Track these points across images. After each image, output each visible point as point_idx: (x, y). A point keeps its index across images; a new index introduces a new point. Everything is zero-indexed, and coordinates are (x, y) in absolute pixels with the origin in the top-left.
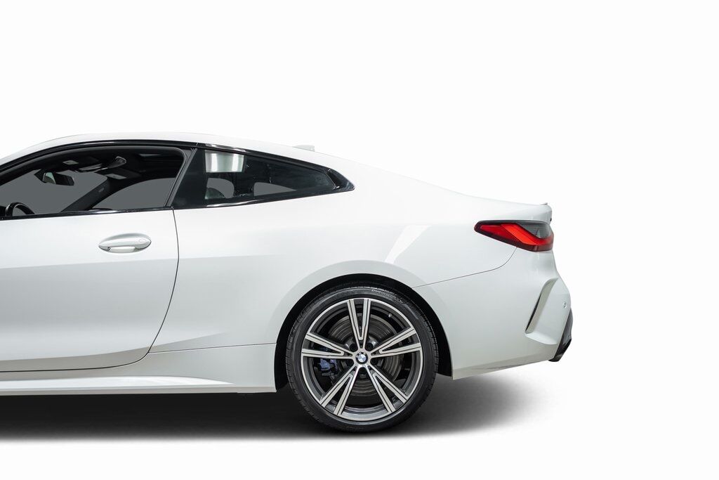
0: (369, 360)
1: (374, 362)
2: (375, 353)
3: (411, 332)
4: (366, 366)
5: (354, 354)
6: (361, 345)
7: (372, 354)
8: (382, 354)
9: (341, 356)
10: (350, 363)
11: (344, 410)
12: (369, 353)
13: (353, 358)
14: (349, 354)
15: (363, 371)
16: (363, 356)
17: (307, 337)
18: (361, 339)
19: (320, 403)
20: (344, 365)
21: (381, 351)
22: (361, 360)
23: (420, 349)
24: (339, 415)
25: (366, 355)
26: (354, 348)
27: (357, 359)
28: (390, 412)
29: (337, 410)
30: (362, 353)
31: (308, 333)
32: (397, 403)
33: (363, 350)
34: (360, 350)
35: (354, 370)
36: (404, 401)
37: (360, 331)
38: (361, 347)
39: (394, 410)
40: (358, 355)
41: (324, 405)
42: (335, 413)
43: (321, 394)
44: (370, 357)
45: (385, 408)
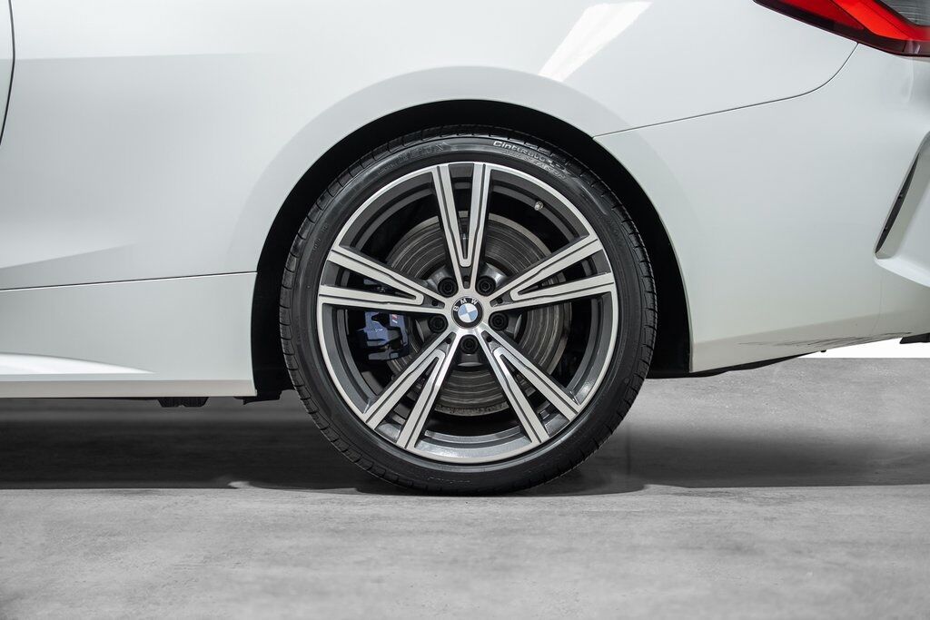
0: (486, 317)
1: (499, 321)
2: (499, 300)
3: (589, 245)
4: (478, 332)
5: (449, 302)
6: (466, 279)
7: (492, 303)
8: (519, 300)
9: (416, 305)
10: (438, 324)
11: (421, 437)
12: (485, 301)
13: (446, 312)
14: (435, 303)
15: (469, 344)
16: (471, 308)
17: (332, 257)
18: (465, 263)
19: (364, 417)
20: (423, 328)
21: (514, 295)
22: (465, 318)
23: (613, 289)
24: (411, 448)
25: (478, 306)
26: (448, 288)
27: (455, 315)
28: (535, 443)
29: (406, 437)
30: (469, 301)
31: (336, 246)
32: (555, 422)
33: (471, 292)
34: (463, 292)
35: (449, 340)
36: (571, 416)
37: (465, 245)
38: (467, 286)
39: (545, 437)
40: (459, 304)
41: (373, 424)
42: (401, 443)
43: (365, 398)
44: (489, 310)
45: (524, 433)
